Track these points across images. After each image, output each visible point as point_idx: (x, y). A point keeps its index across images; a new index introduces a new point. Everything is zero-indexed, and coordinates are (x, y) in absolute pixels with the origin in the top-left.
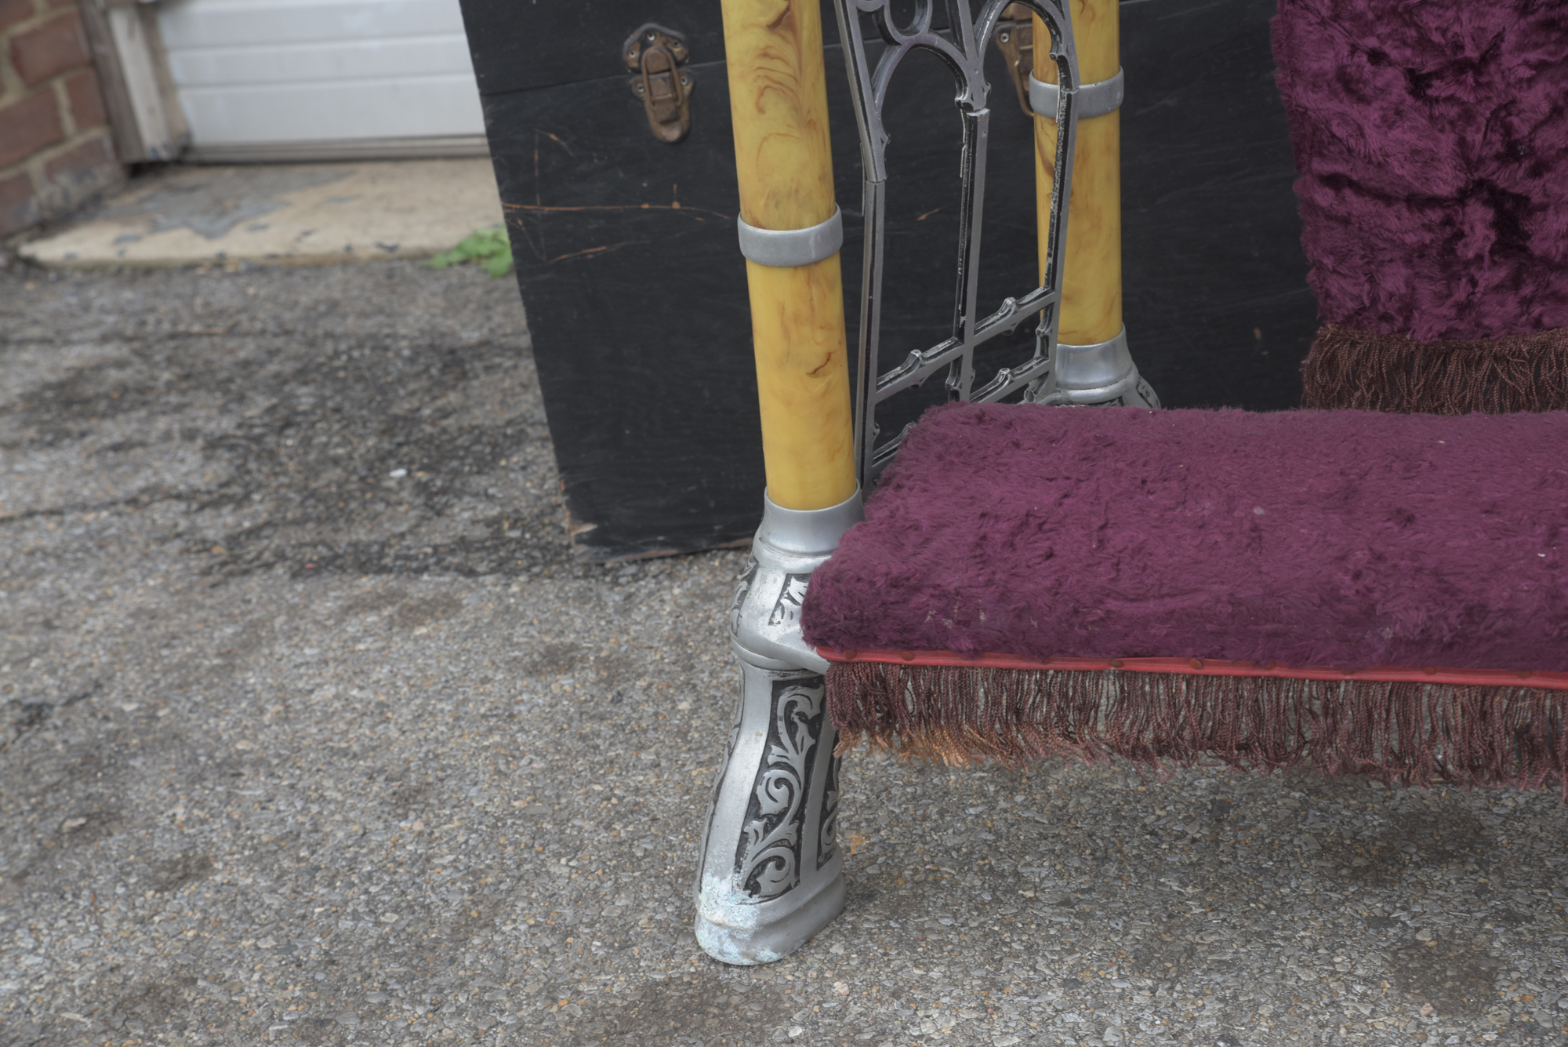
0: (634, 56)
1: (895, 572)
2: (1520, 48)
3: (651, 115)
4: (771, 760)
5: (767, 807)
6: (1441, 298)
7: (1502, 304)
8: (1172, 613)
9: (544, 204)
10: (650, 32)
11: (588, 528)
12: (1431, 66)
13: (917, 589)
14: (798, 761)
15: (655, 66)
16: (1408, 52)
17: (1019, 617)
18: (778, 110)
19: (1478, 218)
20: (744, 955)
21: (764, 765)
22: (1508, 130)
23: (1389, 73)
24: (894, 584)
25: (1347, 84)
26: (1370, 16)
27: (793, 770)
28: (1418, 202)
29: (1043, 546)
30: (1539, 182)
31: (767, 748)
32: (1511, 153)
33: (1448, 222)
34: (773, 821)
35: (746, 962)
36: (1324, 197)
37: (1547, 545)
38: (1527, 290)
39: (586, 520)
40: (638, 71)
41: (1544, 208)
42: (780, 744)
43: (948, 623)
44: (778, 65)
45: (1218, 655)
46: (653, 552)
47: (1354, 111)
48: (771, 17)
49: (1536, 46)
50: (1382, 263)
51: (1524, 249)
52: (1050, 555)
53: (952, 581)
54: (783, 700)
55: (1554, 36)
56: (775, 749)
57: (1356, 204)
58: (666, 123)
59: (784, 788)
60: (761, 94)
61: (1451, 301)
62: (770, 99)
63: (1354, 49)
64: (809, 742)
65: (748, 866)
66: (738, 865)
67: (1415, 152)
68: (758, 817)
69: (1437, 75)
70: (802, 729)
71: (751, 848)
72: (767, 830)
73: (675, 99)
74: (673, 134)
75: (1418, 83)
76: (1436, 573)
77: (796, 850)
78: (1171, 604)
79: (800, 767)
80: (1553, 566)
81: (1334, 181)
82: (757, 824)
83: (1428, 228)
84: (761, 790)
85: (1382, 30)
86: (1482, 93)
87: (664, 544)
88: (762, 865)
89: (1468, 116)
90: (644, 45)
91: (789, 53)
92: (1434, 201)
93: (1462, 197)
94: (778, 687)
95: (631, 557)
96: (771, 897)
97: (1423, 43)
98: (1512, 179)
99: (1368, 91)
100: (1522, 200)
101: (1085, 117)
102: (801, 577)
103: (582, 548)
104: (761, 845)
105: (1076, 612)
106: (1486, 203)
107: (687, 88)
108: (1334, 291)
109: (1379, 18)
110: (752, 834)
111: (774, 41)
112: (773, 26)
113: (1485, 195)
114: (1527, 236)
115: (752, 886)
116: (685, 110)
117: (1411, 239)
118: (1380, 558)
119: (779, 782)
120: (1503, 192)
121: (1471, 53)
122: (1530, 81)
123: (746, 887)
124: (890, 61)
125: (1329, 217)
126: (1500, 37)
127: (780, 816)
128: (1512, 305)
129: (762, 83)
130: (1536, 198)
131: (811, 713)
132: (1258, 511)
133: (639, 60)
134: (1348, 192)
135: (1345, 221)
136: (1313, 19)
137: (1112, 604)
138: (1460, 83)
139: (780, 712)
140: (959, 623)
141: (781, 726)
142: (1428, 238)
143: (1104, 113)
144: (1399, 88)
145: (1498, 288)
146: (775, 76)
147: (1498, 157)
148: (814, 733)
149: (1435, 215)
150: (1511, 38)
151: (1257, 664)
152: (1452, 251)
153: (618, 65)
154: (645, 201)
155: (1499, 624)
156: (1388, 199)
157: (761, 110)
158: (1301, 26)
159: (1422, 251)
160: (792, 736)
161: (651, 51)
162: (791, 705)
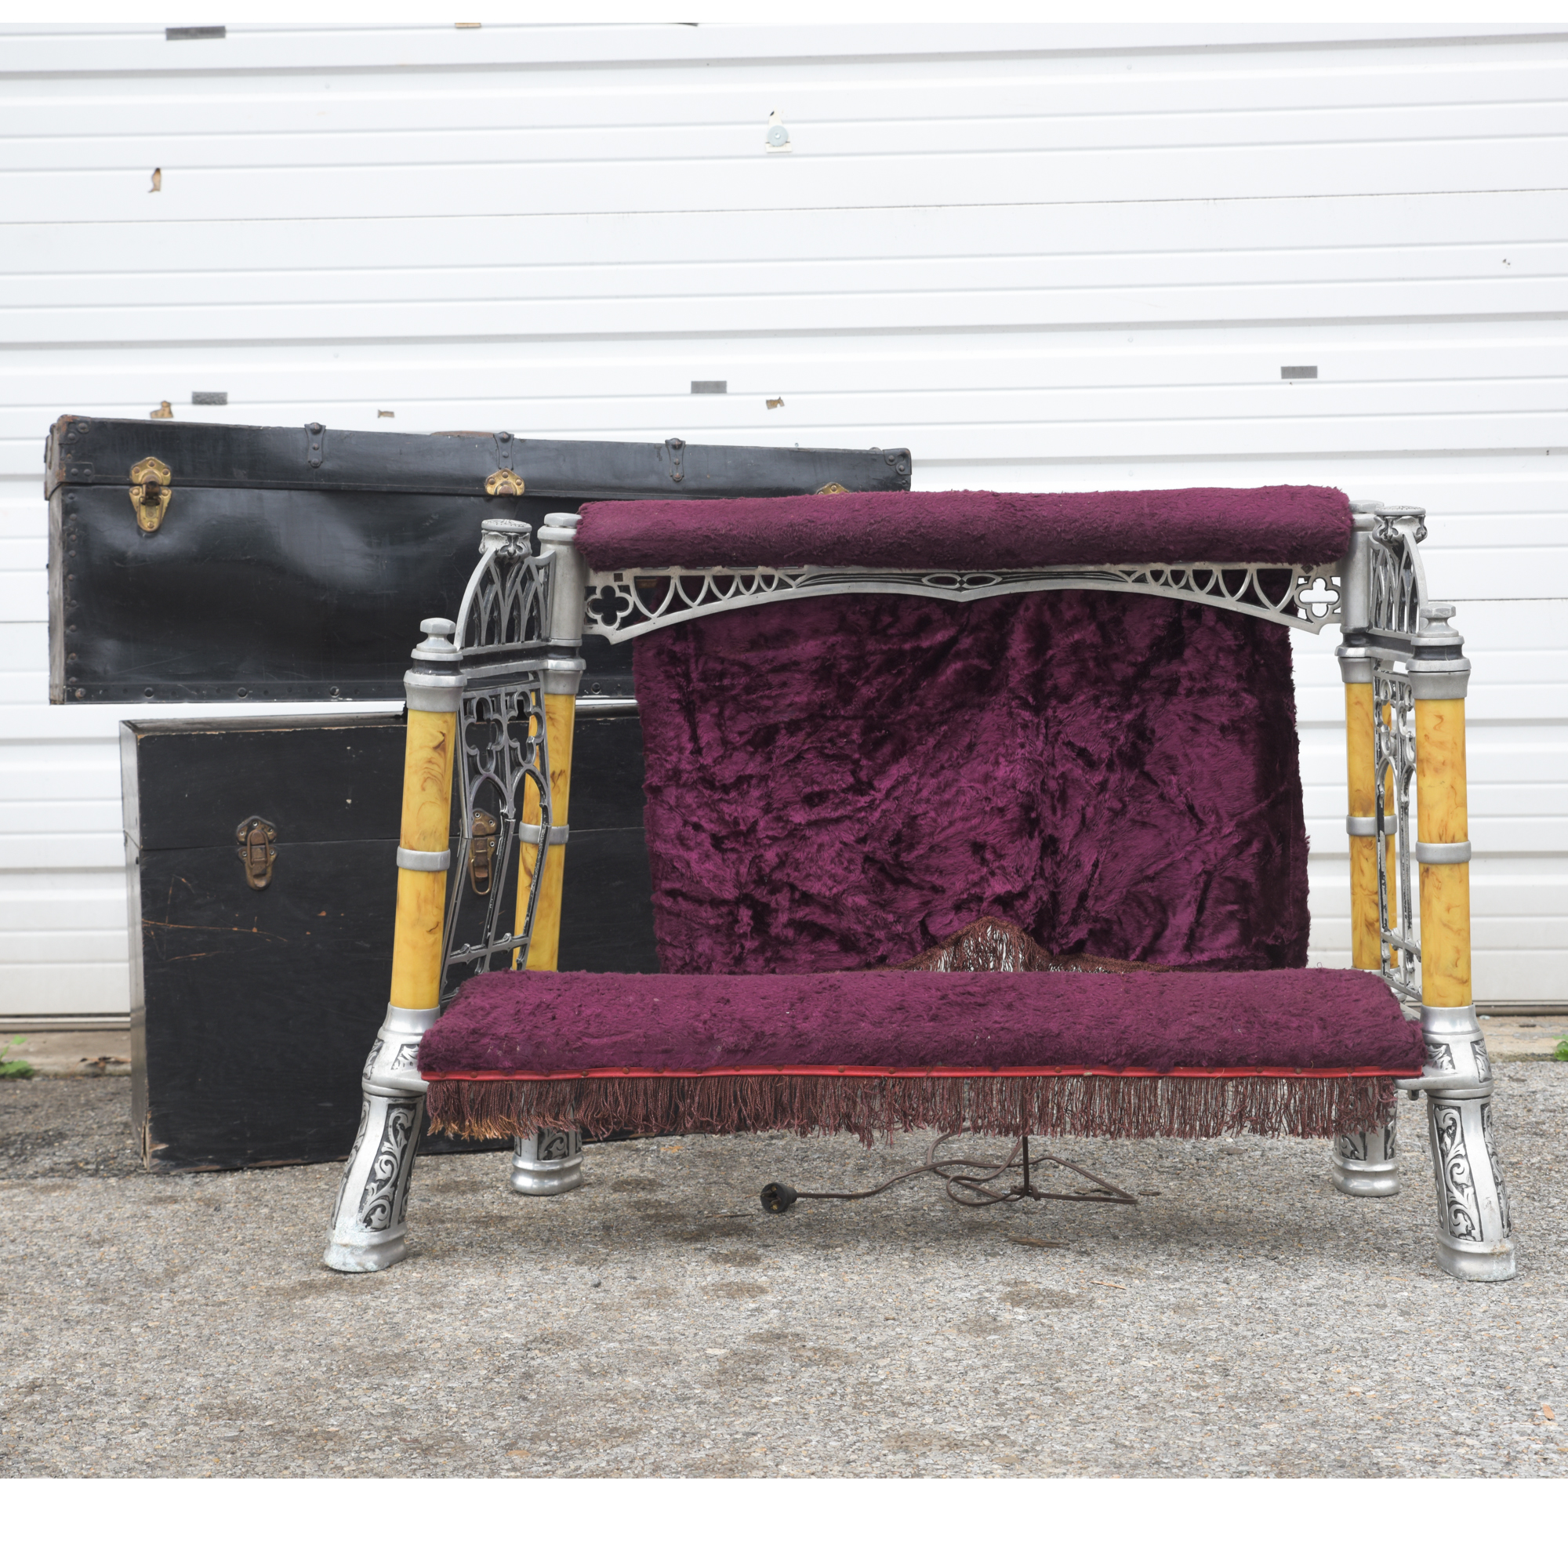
0: (243, 834)
1: (472, 1027)
2: (765, 829)
3: (248, 871)
4: (384, 1149)
5: (380, 1175)
6: (727, 953)
7: (756, 960)
8: (616, 1043)
9: (170, 923)
10: (255, 821)
11: (162, 1147)
12: (724, 833)
13: (484, 1035)
14: (397, 1152)
15: (255, 841)
16: (712, 826)
17: (538, 1047)
18: (432, 789)
19: (745, 914)
20: (359, 1264)
21: (379, 1153)
22: (760, 869)
23: (703, 836)
24: (474, 1032)
25: (682, 841)
26: (694, 806)
27: (395, 1157)
28: (716, 903)
29: (550, 1015)
30: (774, 897)
31: (381, 1144)
32: (760, 881)
33: (731, 913)
34: (383, 1183)
35: (359, 1269)
36: (667, 903)
37: (790, 1009)
38: (769, 954)
39: (162, 1141)
40: (244, 844)
41: (776, 911)
42: (389, 1141)
43: (500, 1053)
44: (435, 767)
45: (637, 1065)
46: (204, 1167)
47: (686, 855)
48: (435, 743)
49: (772, 829)
50: (696, 937)
51: (767, 932)
52: (554, 1018)
53: (502, 1031)
54: (393, 1115)
55: (781, 825)
56: (387, 1144)
57: (684, 905)
58: (258, 876)
59: (389, 1166)
60: (425, 781)
61: (731, 956)
62: (429, 784)
63: (686, 823)
64: (404, 1142)
65: (367, 1208)
66: (361, 1208)
67: (715, 876)
68: (375, 1181)
69: (726, 837)
70: (401, 1134)
71: (371, 1198)
72: (379, 1188)
73: (266, 862)
74: (262, 883)
75: (717, 841)
76: (741, 1020)
77: (391, 1204)
78: (615, 1039)
79: (398, 1156)
80: (793, 1017)
81: (672, 893)
82: (374, 1185)
83: (720, 916)
84: (377, 1166)
85: (700, 813)
86: (748, 848)
87: (212, 1162)
88: (374, 1210)
89: (741, 860)
90: (250, 828)
91: (441, 761)
92: (724, 902)
93: (738, 902)
94: (391, 1107)
95: (188, 1169)
96: (376, 1229)
97: (721, 820)
98: (761, 894)
99: (692, 844)
100: (767, 906)
101: (552, 844)
102: (410, 1046)
103: (156, 1161)
104: (375, 1196)
105: (567, 1043)
106: (748, 907)
107: (273, 857)
108: (670, 955)
109: (699, 807)
110: (370, 1191)
111: (435, 755)
112: (436, 748)
113: (749, 902)
114: (769, 925)
115: (368, 1221)
116: (269, 870)
117: (712, 922)
118: (715, 1015)
119: (387, 1162)
120: (757, 901)
121: (743, 827)
122: (770, 846)
123: (365, 1221)
124: (477, 783)
125: (670, 913)
126: (756, 823)
127: (387, 1181)
128: (761, 962)
129: (426, 776)
130: (773, 905)
131: (407, 1125)
132: (656, 1000)
133: (246, 837)
134: (680, 899)
135: (678, 915)
136: (667, 807)
137: (586, 1040)
138: (737, 842)
139: (391, 1123)
140: (505, 1052)
141: (390, 1131)
142: (720, 921)
143: (559, 844)
144: (707, 844)
145: (754, 951)
146: (433, 773)
147: (755, 882)
148: (407, 1138)
149: (724, 910)
150: (762, 824)
151: (656, 1071)
152: (733, 929)
153: (233, 839)
154: (235, 926)
155: (770, 1041)
156: (700, 902)
157: (423, 789)
158: (660, 811)
159: (717, 929)
160: (396, 1137)
161: (255, 831)
162: (398, 1118)
